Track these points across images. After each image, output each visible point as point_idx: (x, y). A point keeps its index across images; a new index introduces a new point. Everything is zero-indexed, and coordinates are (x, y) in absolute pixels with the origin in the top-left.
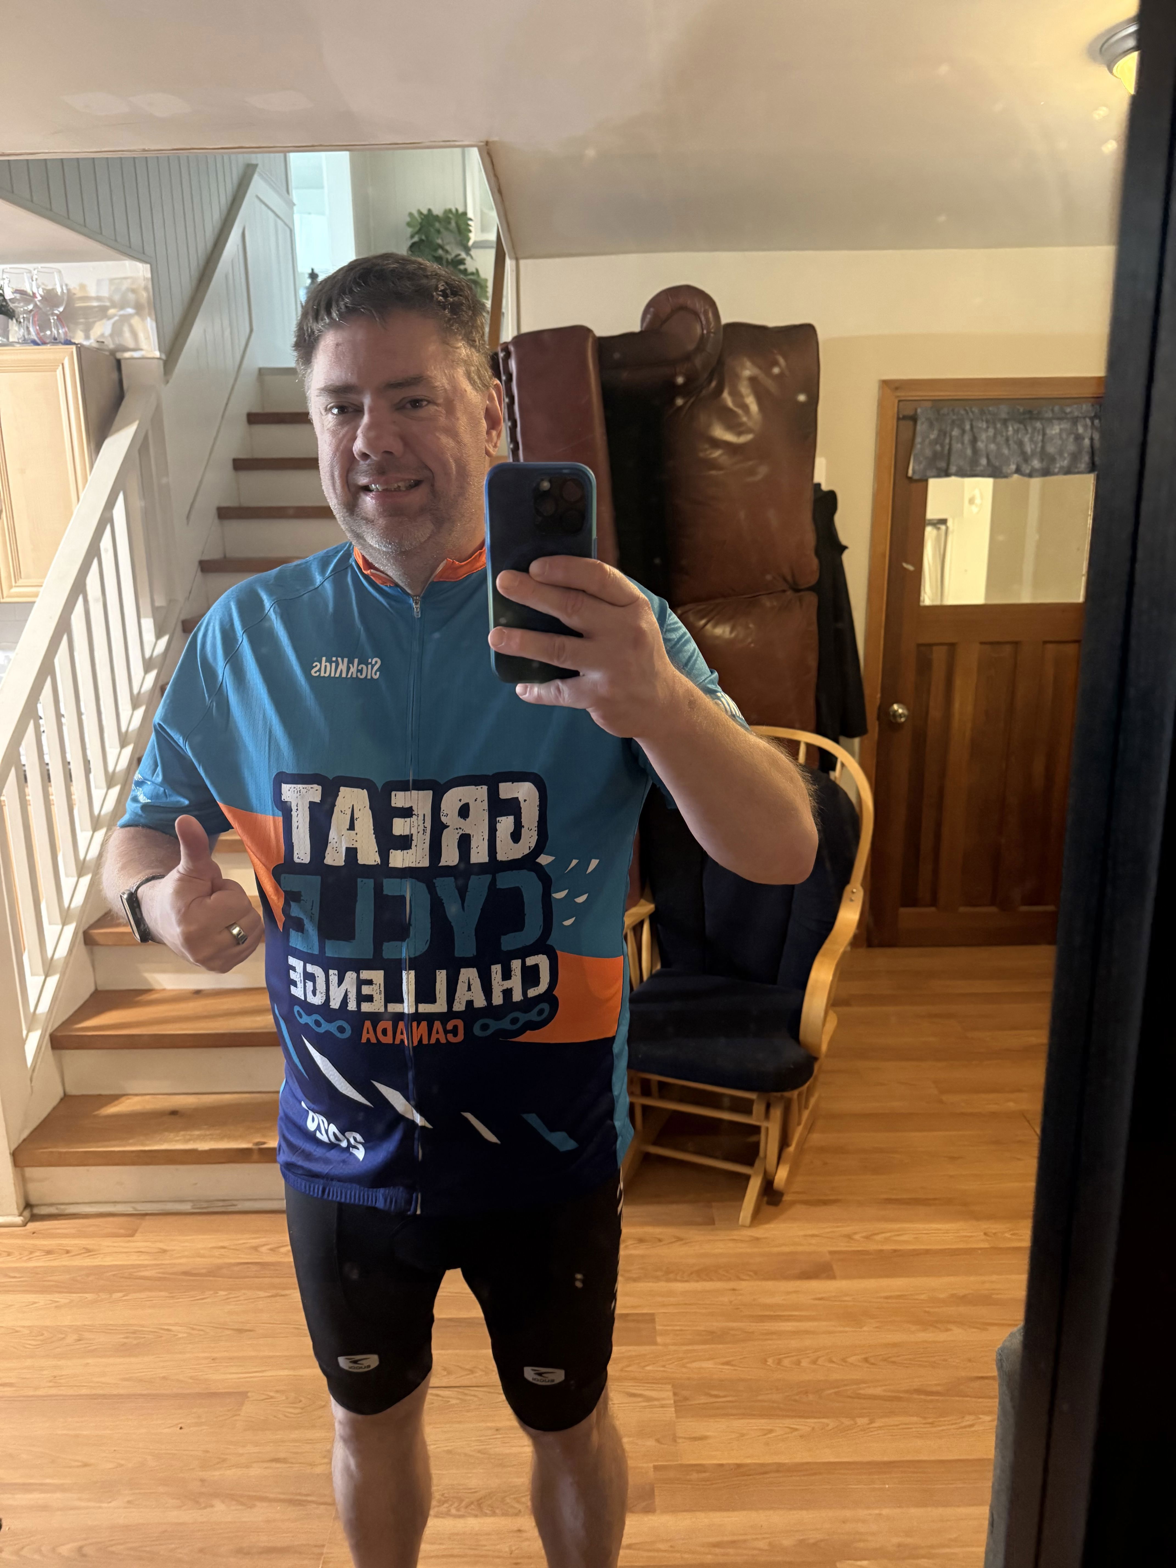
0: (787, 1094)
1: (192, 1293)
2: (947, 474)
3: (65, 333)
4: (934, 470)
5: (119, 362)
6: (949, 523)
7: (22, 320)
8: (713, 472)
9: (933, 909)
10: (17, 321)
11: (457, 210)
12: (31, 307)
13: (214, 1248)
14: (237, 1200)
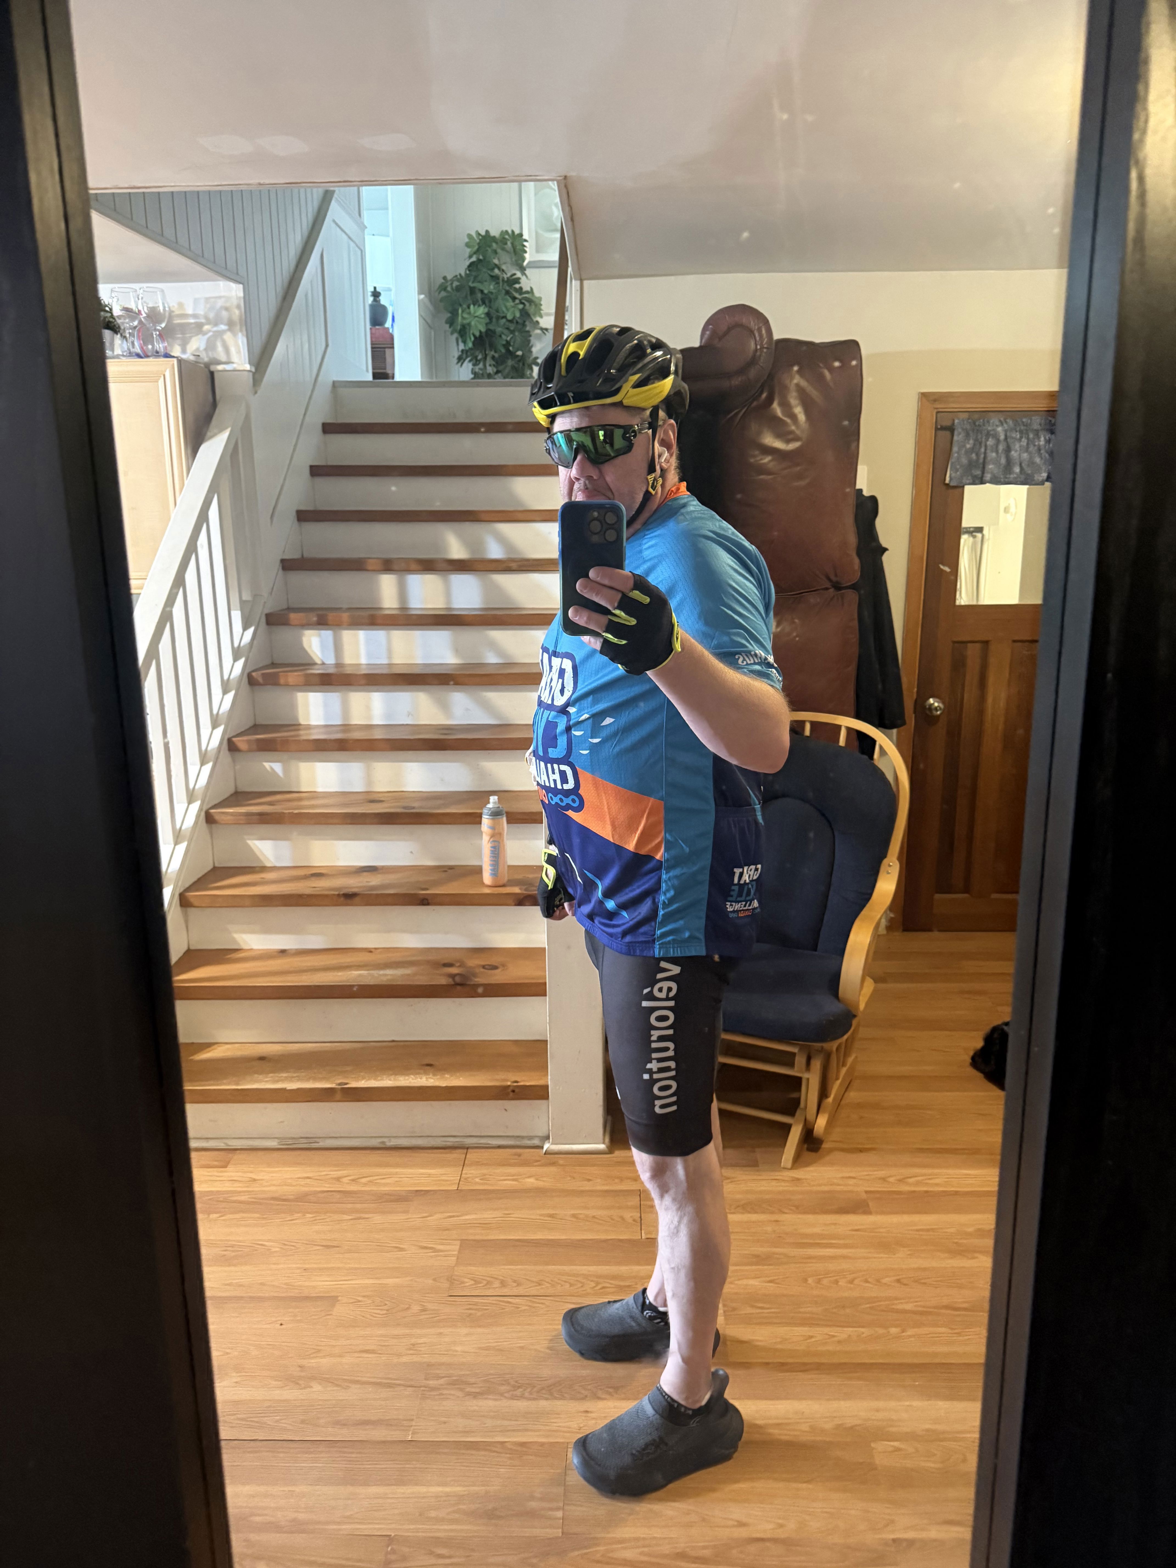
0: (826, 1045)
1: (282, 1215)
2: (982, 482)
3: (165, 348)
4: (970, 478)
5: (212, 374)
6: (985, 532)
7: (128, 336)
8: (763, 477)
9: (966, 895)
10: (121, 335)
11: (513, 232)
12: (136, 323)
13: (299, 1178)
14: (320, 1138)
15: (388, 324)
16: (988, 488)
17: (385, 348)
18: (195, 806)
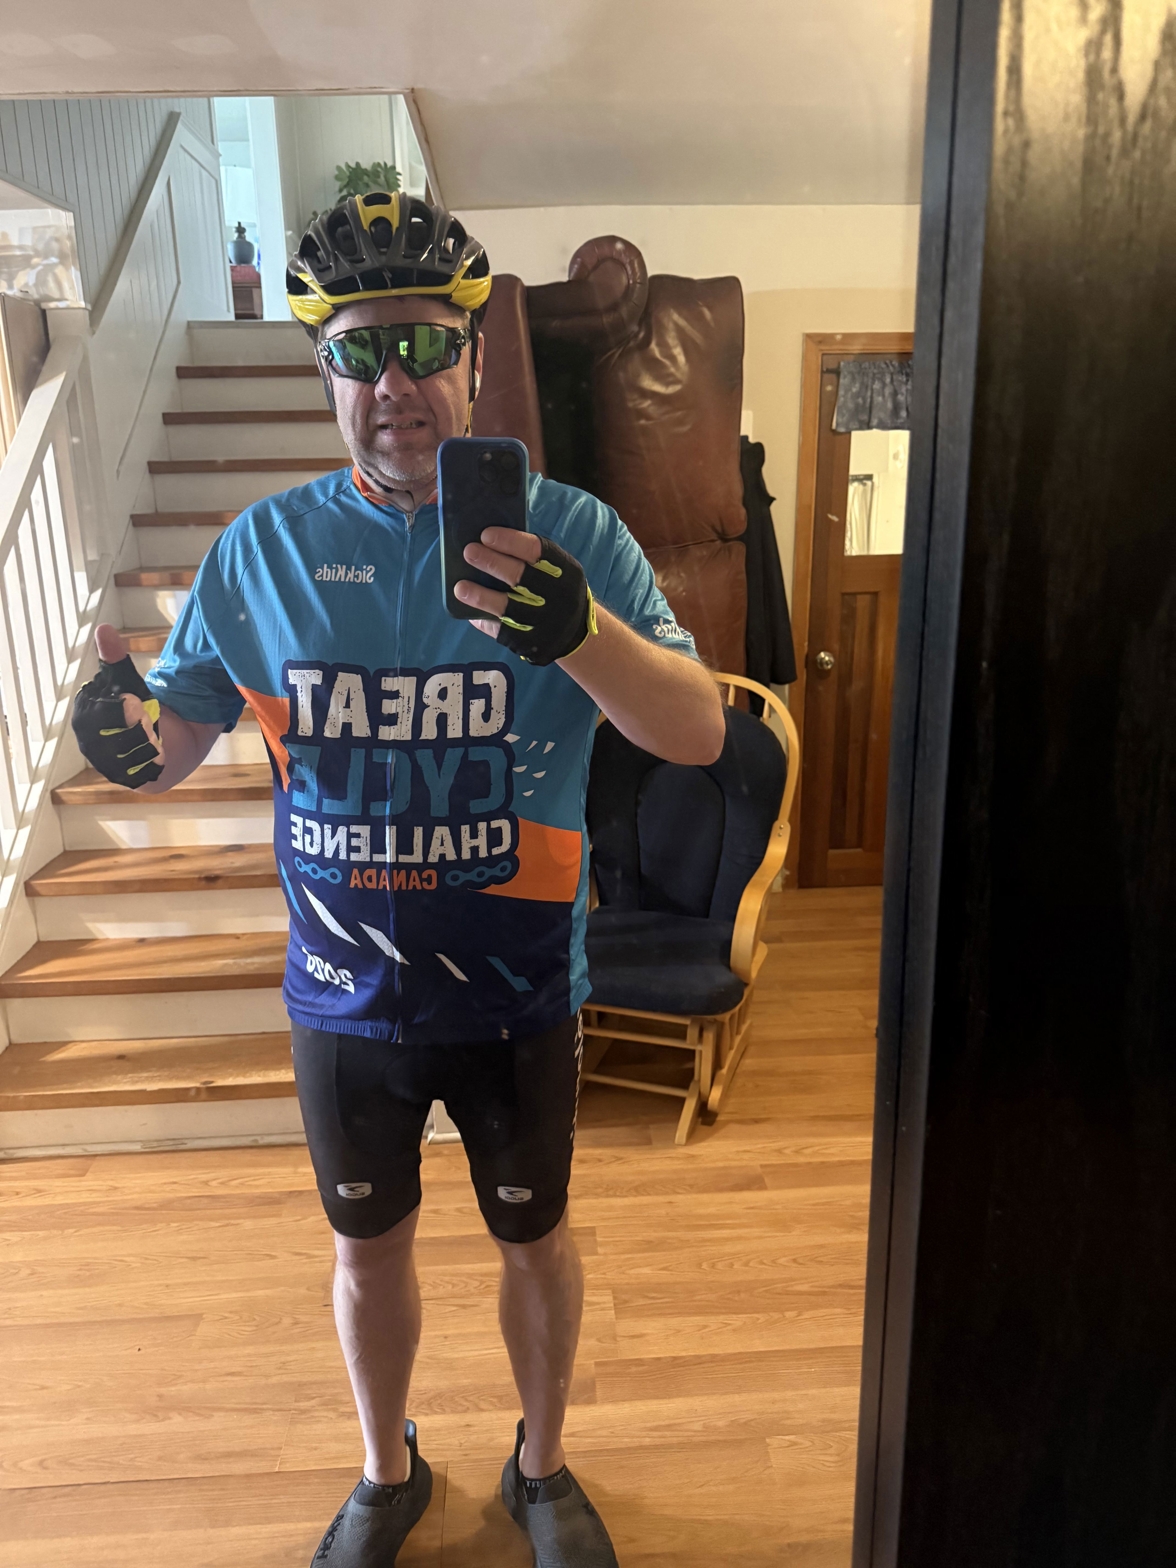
0: (719, 1017)
1: (144, 1226)
2: (869, 427)
4: (857, 423)
5: (44, 312)
6: (875, 479)
8: (643, 422)
9: (859, 850)
11: (385, 164)
13: (165, 1184)
14: (187, 1139)
15: (255, 262)
16: (875, 433)
17: (252, 287)
18: (39, 787)
